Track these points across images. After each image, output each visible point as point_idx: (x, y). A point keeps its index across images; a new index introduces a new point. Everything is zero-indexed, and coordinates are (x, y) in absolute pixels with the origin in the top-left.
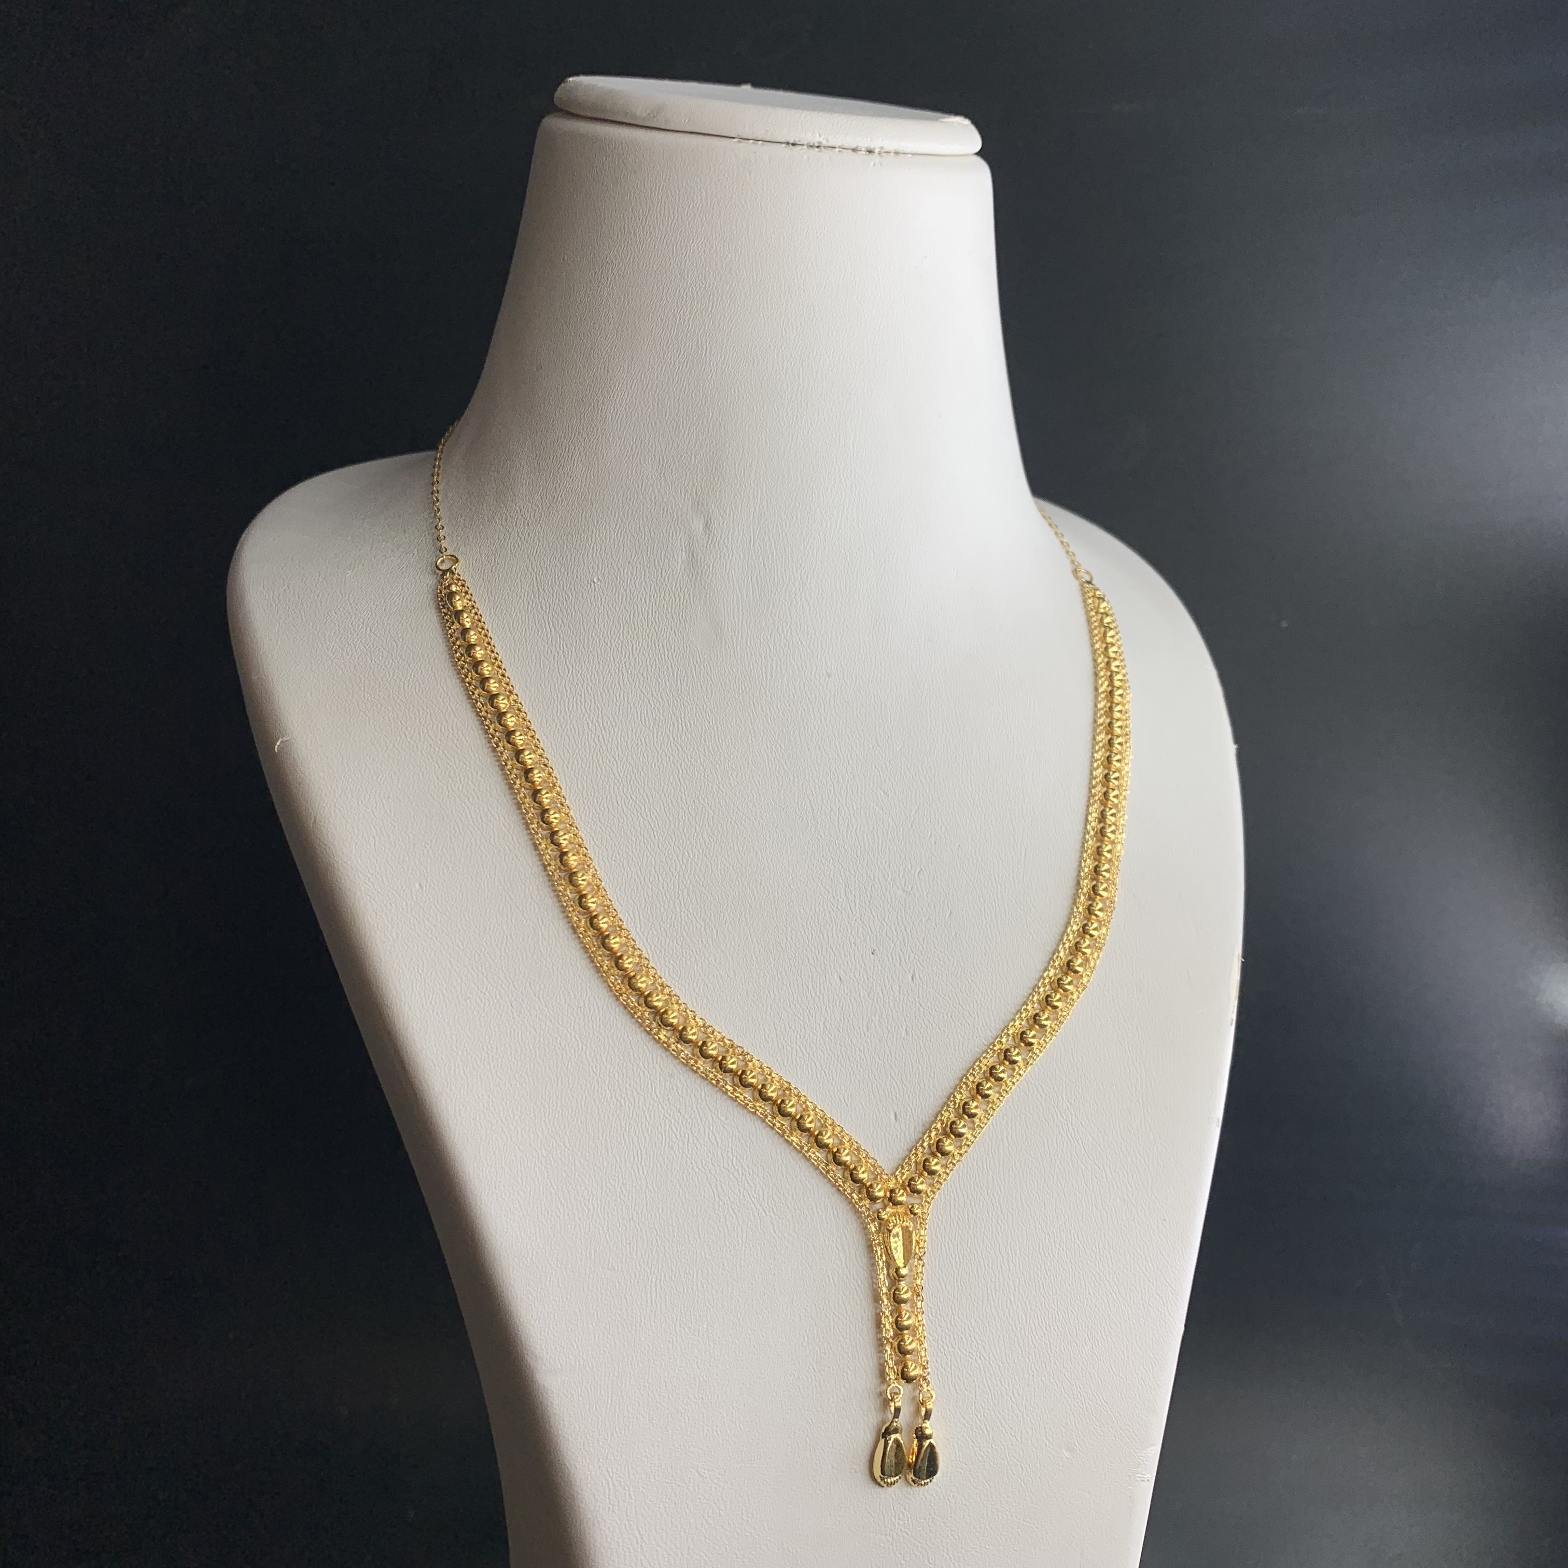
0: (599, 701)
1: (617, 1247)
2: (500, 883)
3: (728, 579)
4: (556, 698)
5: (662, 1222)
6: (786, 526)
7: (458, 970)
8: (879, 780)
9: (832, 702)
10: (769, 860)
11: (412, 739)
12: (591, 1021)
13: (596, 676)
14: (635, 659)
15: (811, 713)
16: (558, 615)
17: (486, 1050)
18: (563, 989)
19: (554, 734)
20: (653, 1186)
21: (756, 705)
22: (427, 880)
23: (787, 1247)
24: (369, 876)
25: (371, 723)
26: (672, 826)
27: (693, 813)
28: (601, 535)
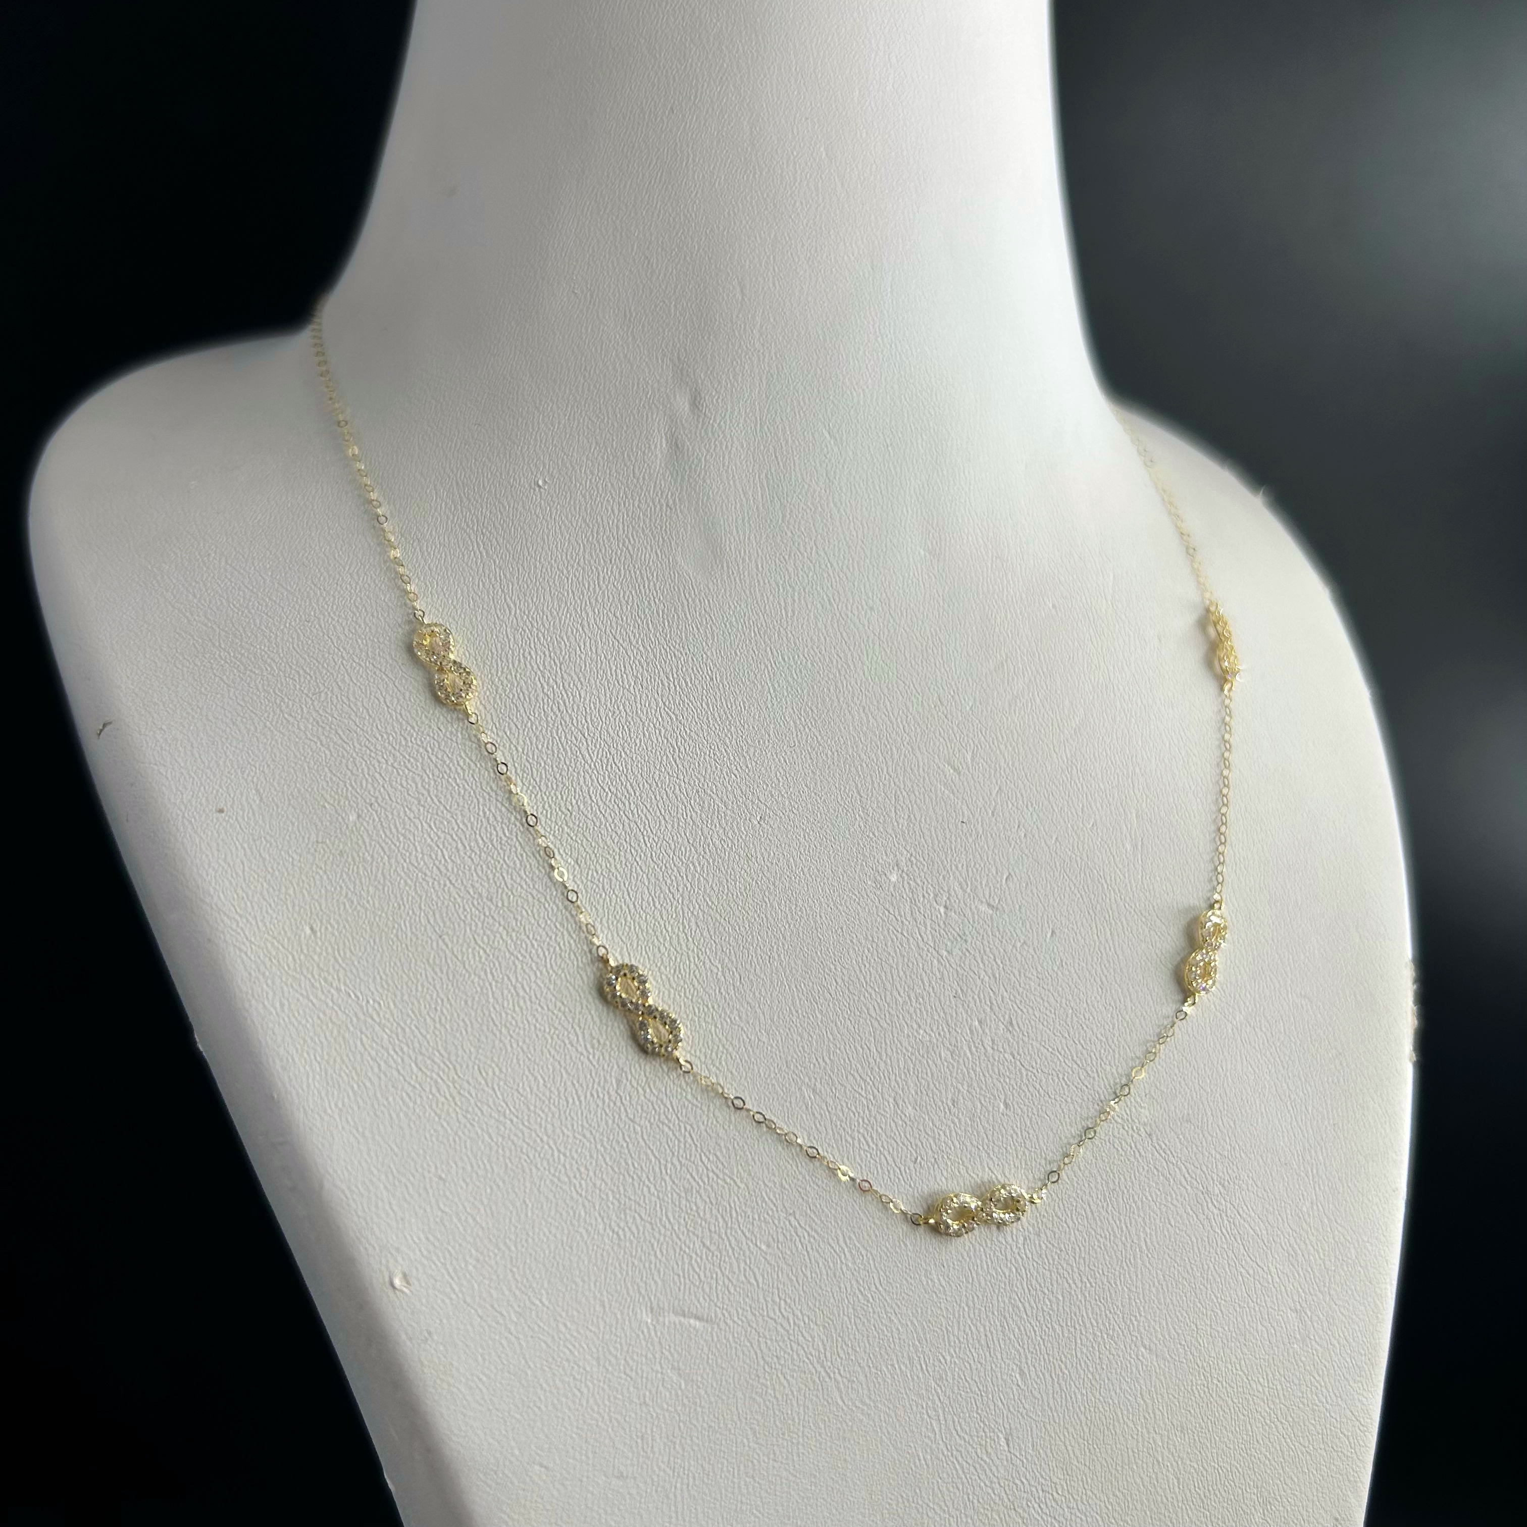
0: (555, 653)
1: (625, 1444)
2: (429, 922)
3: (728, 478)
4: (494, 650)
5: (685, 1401)
6: (805, 403)
7: (373, 1053)
8: (946, 752)
9: (877, 647)
10: (806, 870)
11: (291, 715)
12: (569, 1118)
13: (550, 618)
14: (603, 592)
15: (850, 662)
16: (490, 532)
17: (420, 1170)
18: (527, 1072)
19: (495, 701)
20: (670, 1352)
21: (775, 653)
22: (321, 922)
23: (861, 1421)
24: (239, 919)
25: (231, 694)
26: (669, 827)
27: (697, 809)
28: (546, 420)
